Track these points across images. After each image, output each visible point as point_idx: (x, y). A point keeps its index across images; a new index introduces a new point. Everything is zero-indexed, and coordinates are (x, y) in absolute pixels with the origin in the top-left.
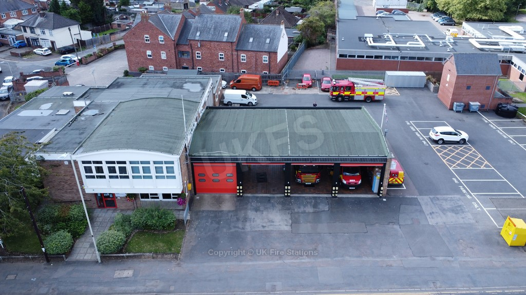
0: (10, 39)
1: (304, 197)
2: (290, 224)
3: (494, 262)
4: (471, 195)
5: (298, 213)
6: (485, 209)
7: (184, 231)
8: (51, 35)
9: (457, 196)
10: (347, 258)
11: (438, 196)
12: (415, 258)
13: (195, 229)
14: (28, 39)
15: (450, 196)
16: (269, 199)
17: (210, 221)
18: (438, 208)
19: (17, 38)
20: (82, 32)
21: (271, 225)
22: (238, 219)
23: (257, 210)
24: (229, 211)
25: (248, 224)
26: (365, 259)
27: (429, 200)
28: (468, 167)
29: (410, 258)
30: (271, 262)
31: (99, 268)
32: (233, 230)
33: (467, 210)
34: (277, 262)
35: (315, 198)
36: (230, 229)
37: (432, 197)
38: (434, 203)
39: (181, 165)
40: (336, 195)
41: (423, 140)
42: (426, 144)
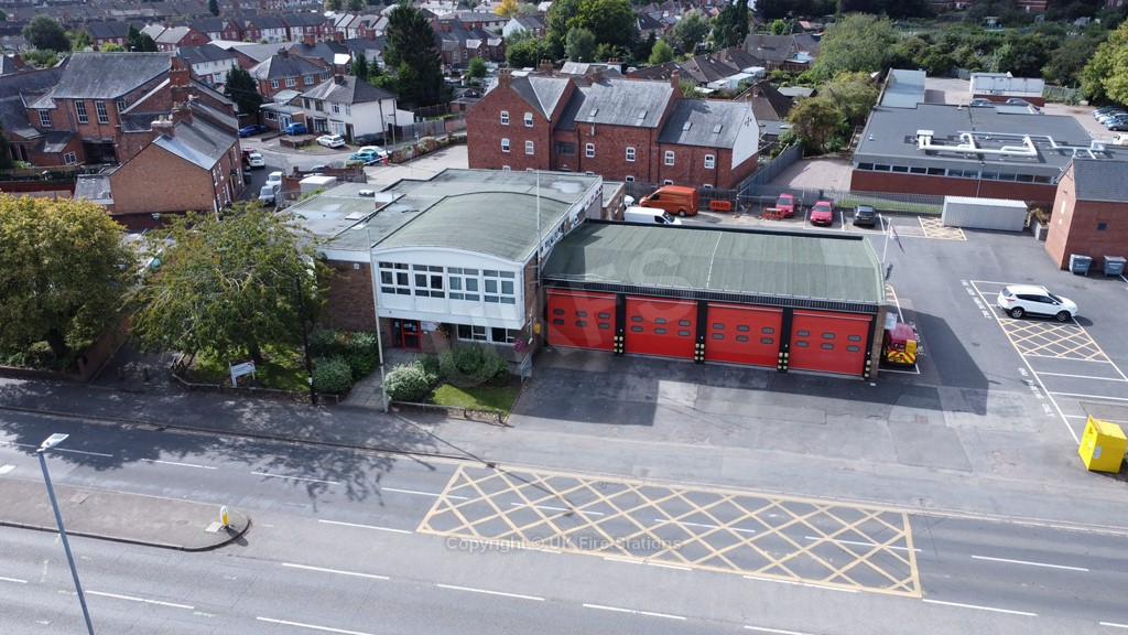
0: (281, 119)
1: (728, 367)
2: (693, 399)
3: (1047, 487)
4: (1043, 394)
5: (712, 386)
6: (1063, 416)
7: (519, 389)
8: (348, 112)
9: (1015, 393)
11: (978, 390)
12: (901, 466)
13: (537, 390)
14: (309, 120)
15: (1003, 392)
16: (666, 364)
17: (562, 382)
18: (970, 406)
19: (293, 119)
20: (399, 112)
22: (608, 385)
23: (642, 375)
24: (596, 373)
25: (623, 392)
26: (808, 456)
27: (959, 393)
28: (1061, 356)
29: (891, 465)
30: (648, 443)
32: (597, 397)
33: (1027, 414)
34: (658, 443)
35: (744, 369)
36: (593, 395)
37: (964, 389)
38: (965, 399)
39: (524, 284)
40: (785, 367)
41: (984, 310)
42: (988, 316)
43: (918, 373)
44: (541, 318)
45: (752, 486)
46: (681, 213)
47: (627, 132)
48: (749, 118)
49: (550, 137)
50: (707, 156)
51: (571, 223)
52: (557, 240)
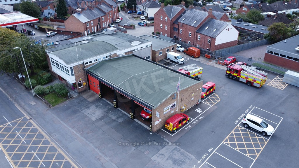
1: (121, 111)
2: (97, 118)
4: (203, 162)
5: (108, 116)
7: (66, 100)
8: (148, 10)
9: (193, 157)
10: (91, 145)
11: (182, 150)
12: (115, 165)
13: (70, 102)
14: (142, 11)
15: (189, 154)
16: (108, 105)
17: (78, 101)
18: (169, 155)
21: (91, 115)
22: (86, 106)
23: (97, 106)
24: (89, 102)
25: (86, 109)
26: (96, 150)
27: (173, 148)
28: (237, 149)
29: (112, 164)
30: (68, 127)
31: (31, 97)
32: (78, 109)
33: (184, 166)
34: (70, 128)
35: (125, 114)
36: (78, 108)
37: (178, 147)
38: (172, 151)
39: (74, 71)
40: (132, 118)
41: (239, 120)
42: (236, 123)
43: (172, 135)
44: (87, 81)
45: (68, 152)
46: (193, 56)
47: (189, 27)
48: (229, 28)
49: (171, 25)
50: (209, 39)
51: (118, 55)
52: (103, 59)
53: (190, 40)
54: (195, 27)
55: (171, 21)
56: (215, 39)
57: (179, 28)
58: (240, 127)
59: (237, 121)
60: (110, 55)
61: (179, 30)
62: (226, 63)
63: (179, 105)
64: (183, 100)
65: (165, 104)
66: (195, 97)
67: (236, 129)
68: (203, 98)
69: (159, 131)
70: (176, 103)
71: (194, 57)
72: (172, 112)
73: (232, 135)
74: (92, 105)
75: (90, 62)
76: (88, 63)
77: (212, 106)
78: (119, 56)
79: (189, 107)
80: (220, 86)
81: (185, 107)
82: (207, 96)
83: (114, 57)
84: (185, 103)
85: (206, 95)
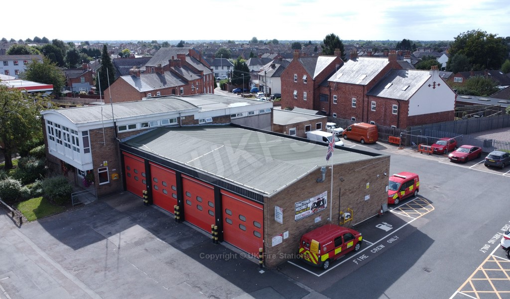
2: (129, 242)
7: (64, 209)
23: (134, 219)
24: (117, 211)
32: (87, 225)
35: (199, 233)
39: (91, 142)
40: (216, 239)
41: (490, 244)
42: (483, 250)
43: (319, 276)
44: (121, 170)
46: (362, 141)
47: (352, 89)
48: (434, 83)
49: (314, 90)
50: (394, 105)
51: (198, 120)
52: (163, 125)
53: (354, 114)
54: (363, 86)
55: (314, 81)
56: (407, 102)
57: (332, 95)
58: (498, 259)
59: (486, 247)
60: (179, 118)
61: (331, 97)
62: (437, 149)
63: (334, 204)
64: (344, 194)
65: (298, 191)
66: (372, 193)
67: (487, 262)
68: (391, 204)
69: (283, 265)
70: (326, 198)
71: (366, 141)
72: (318, 219)
73: (480, 274)
74: (123, 217)
75: (131, 127)
76: (126, 129)
77: (415, 219)
78: (200, 123)
79: (360, 219)
80: (430, 186)
81: (349, 214)
82: (402, 200)
83: (187, 123)
84: (350, 204)
85: (398, 198)
